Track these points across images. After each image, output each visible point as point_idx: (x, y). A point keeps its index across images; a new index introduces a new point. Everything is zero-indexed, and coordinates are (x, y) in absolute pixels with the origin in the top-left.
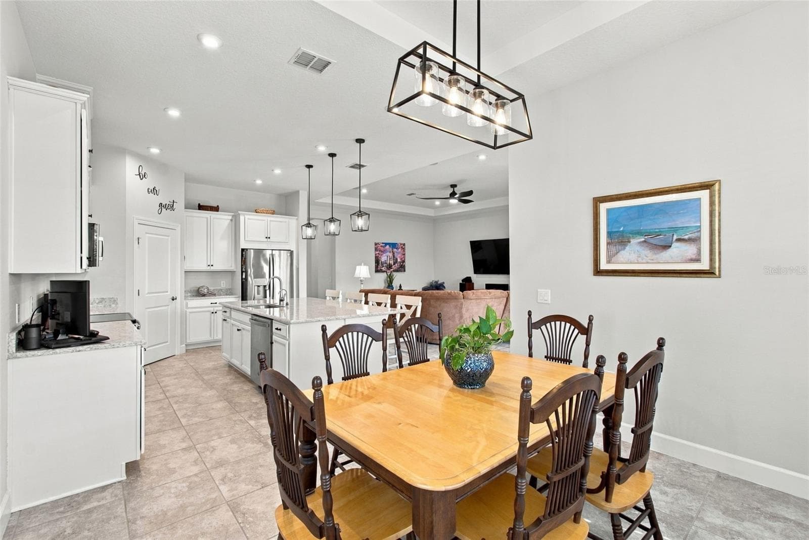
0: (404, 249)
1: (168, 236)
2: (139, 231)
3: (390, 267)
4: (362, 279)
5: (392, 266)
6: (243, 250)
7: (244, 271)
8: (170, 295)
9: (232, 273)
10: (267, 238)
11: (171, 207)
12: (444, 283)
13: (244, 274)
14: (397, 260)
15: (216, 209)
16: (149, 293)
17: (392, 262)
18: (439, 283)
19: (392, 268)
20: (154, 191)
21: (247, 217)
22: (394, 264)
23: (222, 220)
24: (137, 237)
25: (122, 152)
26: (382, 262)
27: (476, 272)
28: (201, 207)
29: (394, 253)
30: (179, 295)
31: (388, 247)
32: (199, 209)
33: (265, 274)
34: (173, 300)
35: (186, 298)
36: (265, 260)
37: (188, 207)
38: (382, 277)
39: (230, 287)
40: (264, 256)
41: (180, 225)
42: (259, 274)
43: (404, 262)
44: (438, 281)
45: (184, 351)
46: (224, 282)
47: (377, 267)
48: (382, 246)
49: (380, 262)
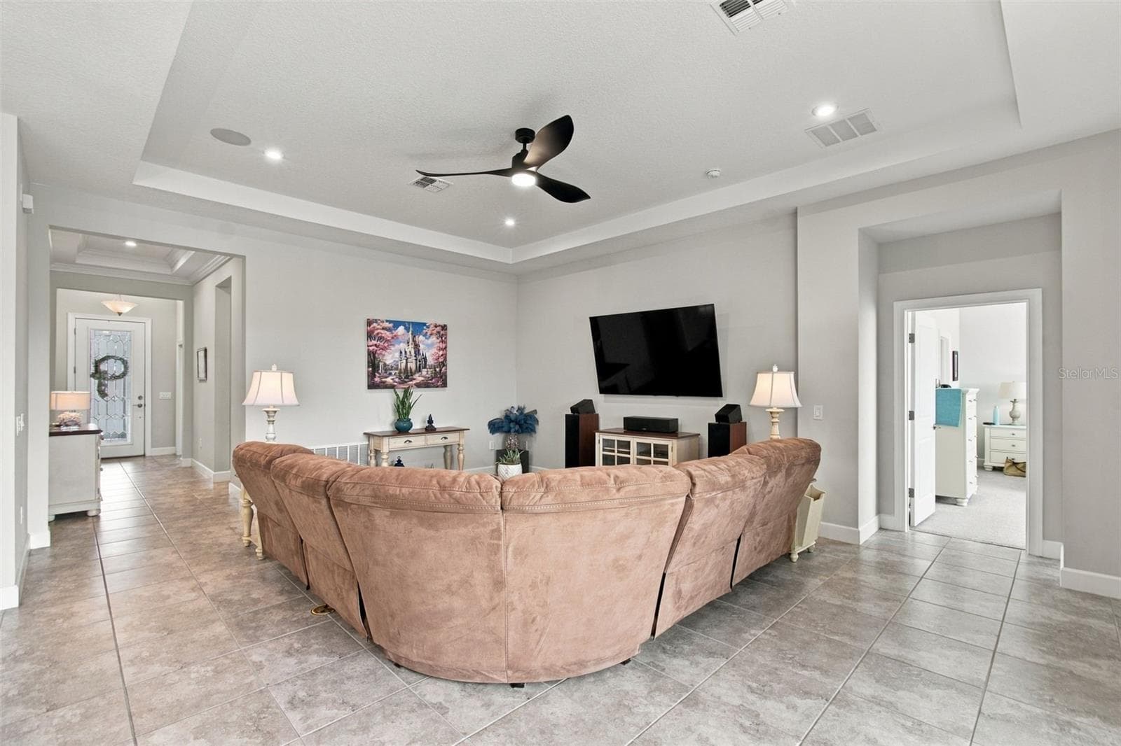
0: (442, 336)
3: (406, 376)
4: (271, 408)
5: (412, 374)
12: (535, 411)
14: (426, 361)
17: (412, 365)
18: (526, 411)
19: (411, 379)
22: (419, 369)
26: (385, 365)
27: (603, 390)
29: (417, 345)
31: (401, 329)
38: (385, 401)
43: (443, 364)
44: (524, 408)
47: (371, 376)
48: (384, 328)
49: (381, 364)
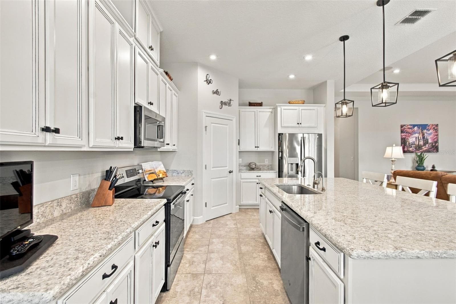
0: (436, 130)
1: (227, 125)
2: (206, 121)
3: (419, 147)
4: (393, 159)
5: (422, 147)
6: (279, 134)
7: (281, 151)
8: (228, 169)
9: (273, 152)
10: (298, 124)
11: (228, 103)
13: (280, 153)
14: (428, 141)
15: (260, 105)
16: (213, 168)
19: (421, 149)
20: (216, 92)
21: (283, 108)
22: (425, 144)
23: (264, 112)
24: (205, 126)
25: (195, 64)
26: (409, 143)
28: (251, 104)
29: (423, 134)
30: (235, 169)
31: (416, 128)
32: (249, 106)
33: (297, 154)
34: (230, 172)
35: (240, 170)
36: (298, 142)
37: (241, 105)
38: (411, 157)
39: (271, 164)
40: (296, 138)
41: (235, 117)
42: (292, 155)
43: (436, 142)
45: (238, 211)
46: (267, 159)
47: (404, 148)
48: (409, 128)
49: (407, 143)
